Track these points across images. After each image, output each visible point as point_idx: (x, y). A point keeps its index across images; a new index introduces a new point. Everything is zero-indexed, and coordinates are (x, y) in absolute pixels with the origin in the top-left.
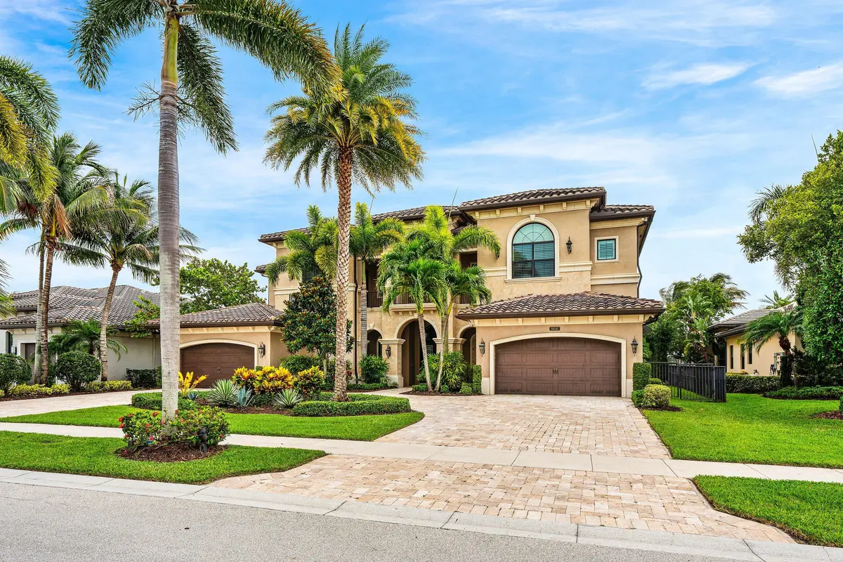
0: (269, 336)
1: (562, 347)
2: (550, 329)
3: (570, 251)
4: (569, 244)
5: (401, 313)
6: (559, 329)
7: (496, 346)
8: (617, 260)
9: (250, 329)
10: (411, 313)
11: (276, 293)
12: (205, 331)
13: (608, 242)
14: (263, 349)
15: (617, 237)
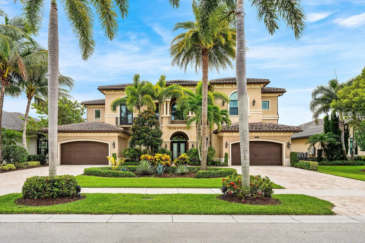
0: (117, 138)
1: (258, 145)
2: (255, 137)
3: (254, 105)
4: (254, 102)
5: (172, 128)
6: (259, 137)
7: (232, 145)
8: (270, 109)
9: (107, 134)
10: (177, 129)
11: (105, 116)
12: (79, 134)
13: (266, 102)
14: (114, 144)
15: (270, 100)
